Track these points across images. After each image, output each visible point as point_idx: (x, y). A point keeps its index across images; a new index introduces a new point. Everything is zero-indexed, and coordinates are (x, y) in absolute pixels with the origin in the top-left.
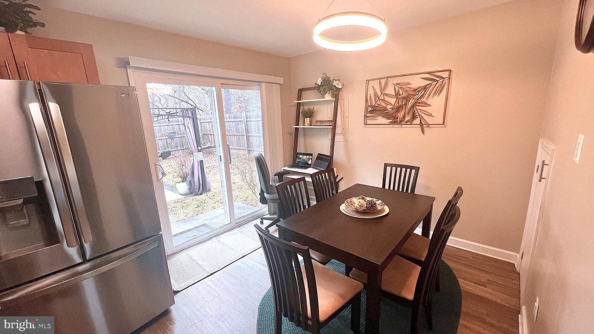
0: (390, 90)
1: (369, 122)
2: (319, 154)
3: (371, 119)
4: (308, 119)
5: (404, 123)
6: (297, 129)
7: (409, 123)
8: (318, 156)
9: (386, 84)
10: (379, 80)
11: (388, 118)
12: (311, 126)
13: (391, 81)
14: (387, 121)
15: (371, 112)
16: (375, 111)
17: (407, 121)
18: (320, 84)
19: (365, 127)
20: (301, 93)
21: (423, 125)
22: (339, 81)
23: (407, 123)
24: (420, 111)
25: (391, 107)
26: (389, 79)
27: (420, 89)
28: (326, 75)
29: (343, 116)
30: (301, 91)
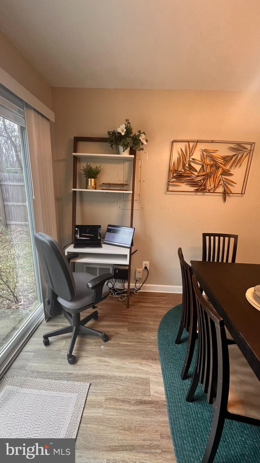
0: (197, 155)
1: (171, 188)
2: (109, 226)
3: (174, 185)
4: (93, 180)
5: (206, 191)
6: (75, 193)
7: (212, 191)
8: (109, 228)
9: (195, 147)
10: (188, 143)
12: (96, 189)
13: (201, 147)
14: (193, 189)
15: (175, 177)
16: (180, 176)
17: (210, 189)
18: (123, 134)
19: (165, 193)
20: (77, 142)
21: (225, 194)
22: (145, 134)
23: (210, 191)
24: (224, 181)
25: (196, 174)
26: (198, 143)
27: (228, 158)
28: (129, 123)
29: (139, 180)
30: (77, 140)
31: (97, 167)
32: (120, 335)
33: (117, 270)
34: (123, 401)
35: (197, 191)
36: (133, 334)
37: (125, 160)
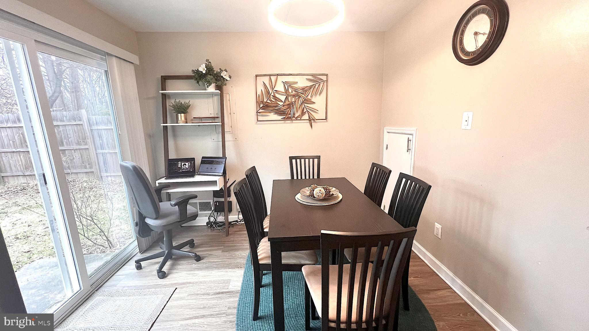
0: (280, 87)
1: (260, 118)
2: (203, 158)
3: (262, 116)
4: (183, 115)
5: (294, 119)
6: (166, 128)
7: (299, 119)
8: (203, 159)
9: (276, 81)
10: (269, 77)
11: (280, 114)
12: (187, 123)
13: (281, 79)
14: (280, 118)
15: (262, 108)
16: (268, 107)
17: (297, 117)
18: (204, 72)
19: (256, 123)
20: (165, 81)
21: (311, 120)
22: (226, 71)
23: (297, 119)
24: (308, 108)
25: (281, 104)
26: (278, 76)
27: (307, 88)
28: (210, 62)
29: (229, 112)
30: (165, 79)
31: (185, 102)
32: (212, 256)
33: (218, 203)
34: (203, 294)
35: (284, 119)
36: (226, 253)
37: (212, 95)
